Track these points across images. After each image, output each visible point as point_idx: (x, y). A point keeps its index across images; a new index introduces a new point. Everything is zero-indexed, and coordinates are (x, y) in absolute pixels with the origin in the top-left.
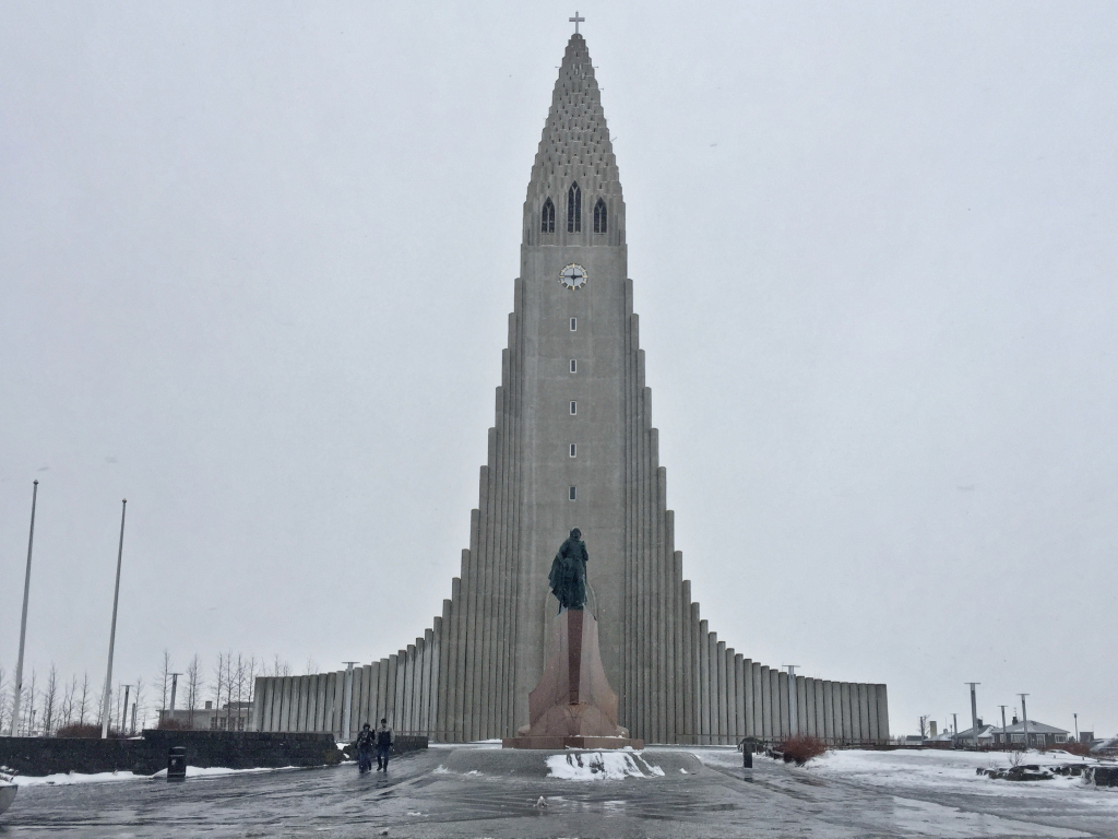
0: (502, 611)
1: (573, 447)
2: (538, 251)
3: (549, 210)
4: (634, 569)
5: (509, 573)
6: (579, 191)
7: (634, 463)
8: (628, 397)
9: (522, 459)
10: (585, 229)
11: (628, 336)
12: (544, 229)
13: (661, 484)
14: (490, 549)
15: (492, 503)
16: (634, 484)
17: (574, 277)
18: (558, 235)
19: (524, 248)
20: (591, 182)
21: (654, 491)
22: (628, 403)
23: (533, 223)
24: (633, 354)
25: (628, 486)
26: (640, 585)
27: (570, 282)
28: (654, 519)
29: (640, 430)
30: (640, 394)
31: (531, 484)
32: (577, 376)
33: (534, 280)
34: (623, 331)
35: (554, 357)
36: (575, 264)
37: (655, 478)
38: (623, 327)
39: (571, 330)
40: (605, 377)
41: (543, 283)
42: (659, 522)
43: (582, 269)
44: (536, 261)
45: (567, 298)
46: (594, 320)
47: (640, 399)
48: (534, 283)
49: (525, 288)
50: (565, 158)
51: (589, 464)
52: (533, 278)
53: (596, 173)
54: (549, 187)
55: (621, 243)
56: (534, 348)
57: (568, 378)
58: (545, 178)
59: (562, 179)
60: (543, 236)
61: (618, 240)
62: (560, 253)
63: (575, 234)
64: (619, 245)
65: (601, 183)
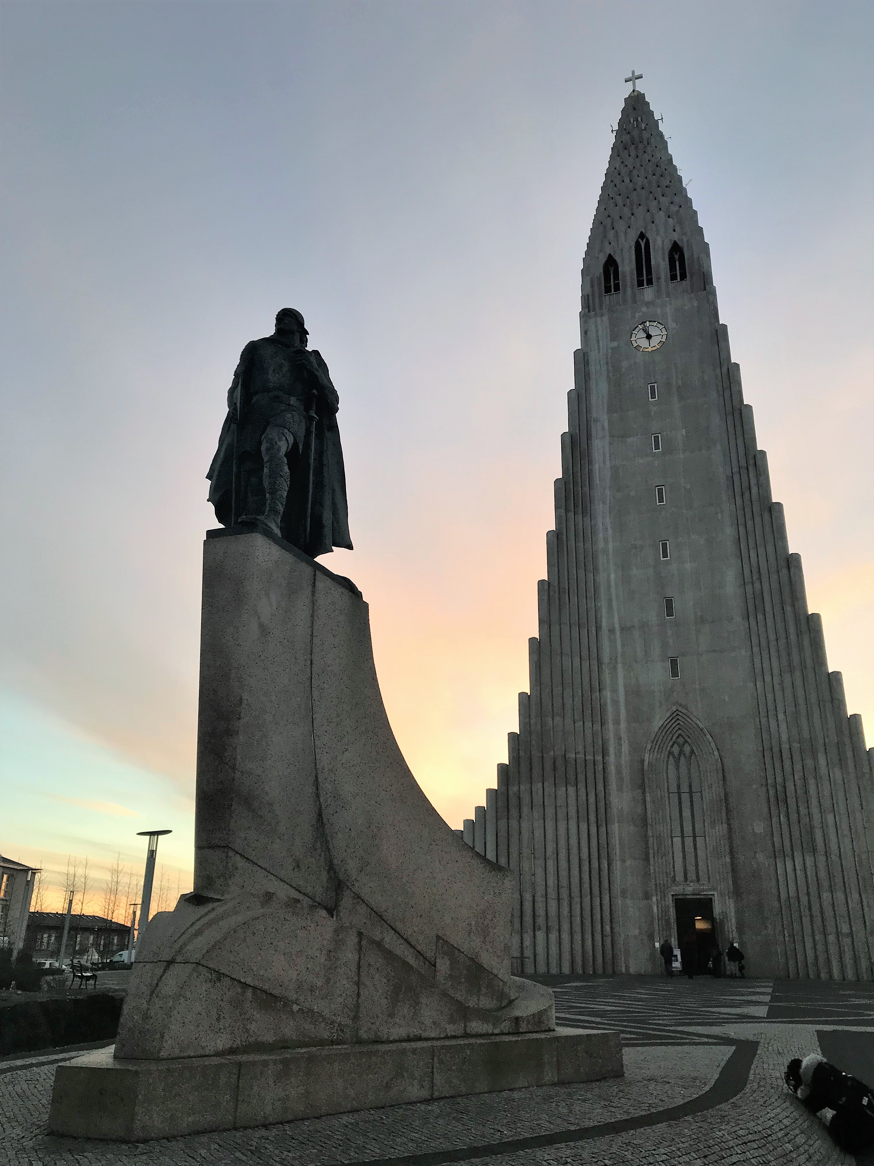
0: (581, 777)
1: (664, 546)
2: (602, 315)
3: (611, 269)
4: (771, 707)
5: (588, 724)
6: (648, 244)
7: (753, 556)
8: (735, 470)
9: (595, 570)
10: (659, 278)
11: (727, 393)
12: (608, 290)
13: (796, 579)
14: (558, 690)
15: (555, 629)
16: (757, 585)
17: (649, 337)
18: (625, 294)
19: (585, 317)
20: (662, 229)
21: (786, 590)
22: (736, 478)
23: (592, 286)
24: (737, 413)
25: (749, 588)
26: (783, 726)
27: (644, 344)
28: (792, 630)
29: (756, 509)
30: (751, 462)
31: (610, 600)
32: (663, 453)
33: (599, 349)
34: (720, 388)
35: (630, 436)
36: (649, 321)
37: (785, 571)
38: (720, 384)
39: (650, 400)
40: (700, 450)
41: (610, 351)
42: (799, 633)
43: (659, 325)
44: (599, 327)
45: (642, 363)
46: (680, 382)
47: (751, 469)
48: (599, 352)
49: (588, 360)
50: (627, 211)
51: (688, 566)
52: (597, 348)
53: (667, 217)
54: (610, 243)
55: (707, 287)
56: (603, 429)
57: (650, 459)
58: (605, 237)
59: (625, 233)
60: (606, 297)
61: (702, 283)
62: (629, 313)
63: (646, 288)
64: (705, 289)
65: (674, 227)
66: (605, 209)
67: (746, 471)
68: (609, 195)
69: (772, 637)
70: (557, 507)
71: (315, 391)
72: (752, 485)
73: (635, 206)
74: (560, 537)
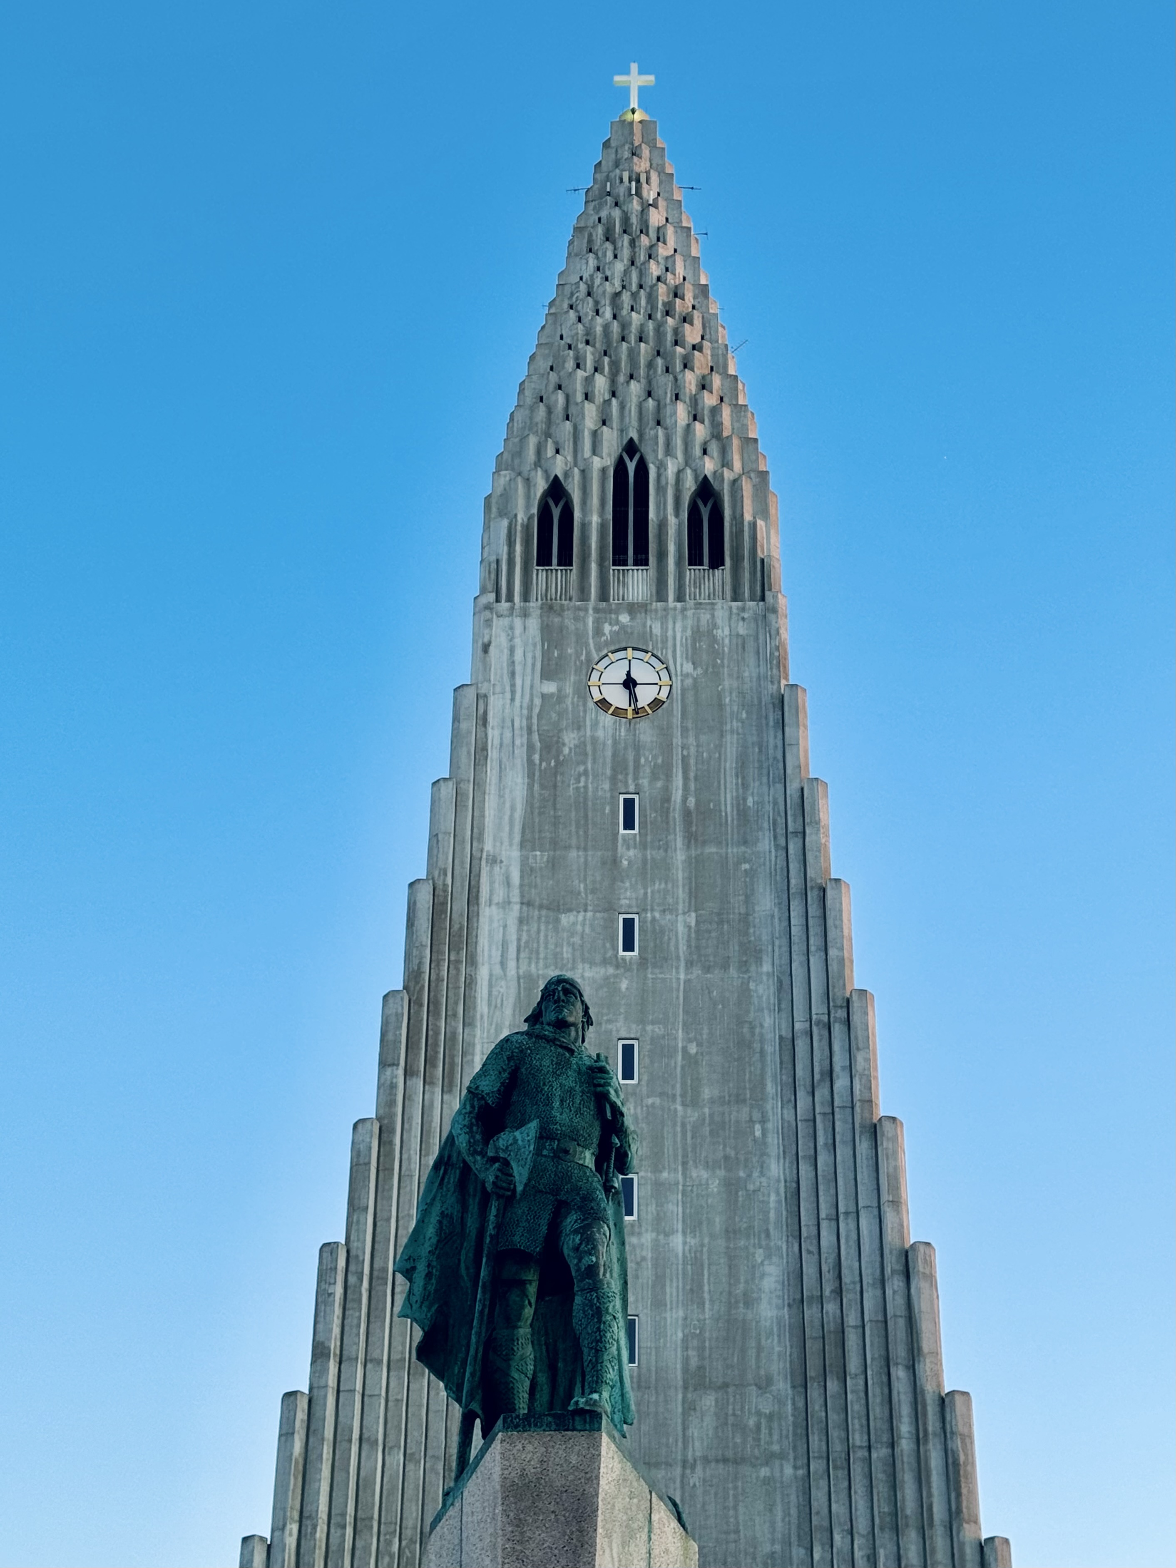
2: (525, 615)
3: (556, 512)
6: (642, 469)
7: (827, 1238)
8: (801, 1024)
10: (662, 555)
11: (795, 845)
12: (544, 559)
13: (921, 1305)
16: (831, 1307)
17: (630, 683)
18: (584, 573)
19: (485, 610)
20: (678, 442)
21: (898, 1329)
22: (801, 1045)
23: (510, 544)
24: (813, 896)
25: (811, 1312)
27: (618, 698)
28: (905, 1428)
29: (842, 1128)
30: (841, 1014)
32: (643, 961)
33: (513, 692)
34: (781, 831)
35: (570, 910)
36: (634, 649)
37: (895, 1284)
38: (781, 821)
39: (622, 831)
40: (725, 967)
41: (538, 702)
42: (919, 1439)
43: (654, 661)
44: (518, 641)
45: (610, 742)
46: (692, 802)
47: (838, 1030)
48: (513, 700)
49: (485, 713)
50: (601, 383)
51: (677, 1242)
52: (508, 688)
53: (691, 418)
54: (557, 452)
55: (767, 593)
56: (508, 883)
57: (611, 970)
58: (548, 435)
59: (595, 434)
60: (540, 576)
61: (759, 584)
62: (590, 621)
63: (633, 570)
64: (763, 599)
65: (705, 443)
66: (552, 368)
67: (826, 1033)
68: (562, 338)
69: (858, 1439)
70: (385, 1063)
71: (615, 1139)
72: (837, 1068)
73: (622, 378)
74: (384, 1135)
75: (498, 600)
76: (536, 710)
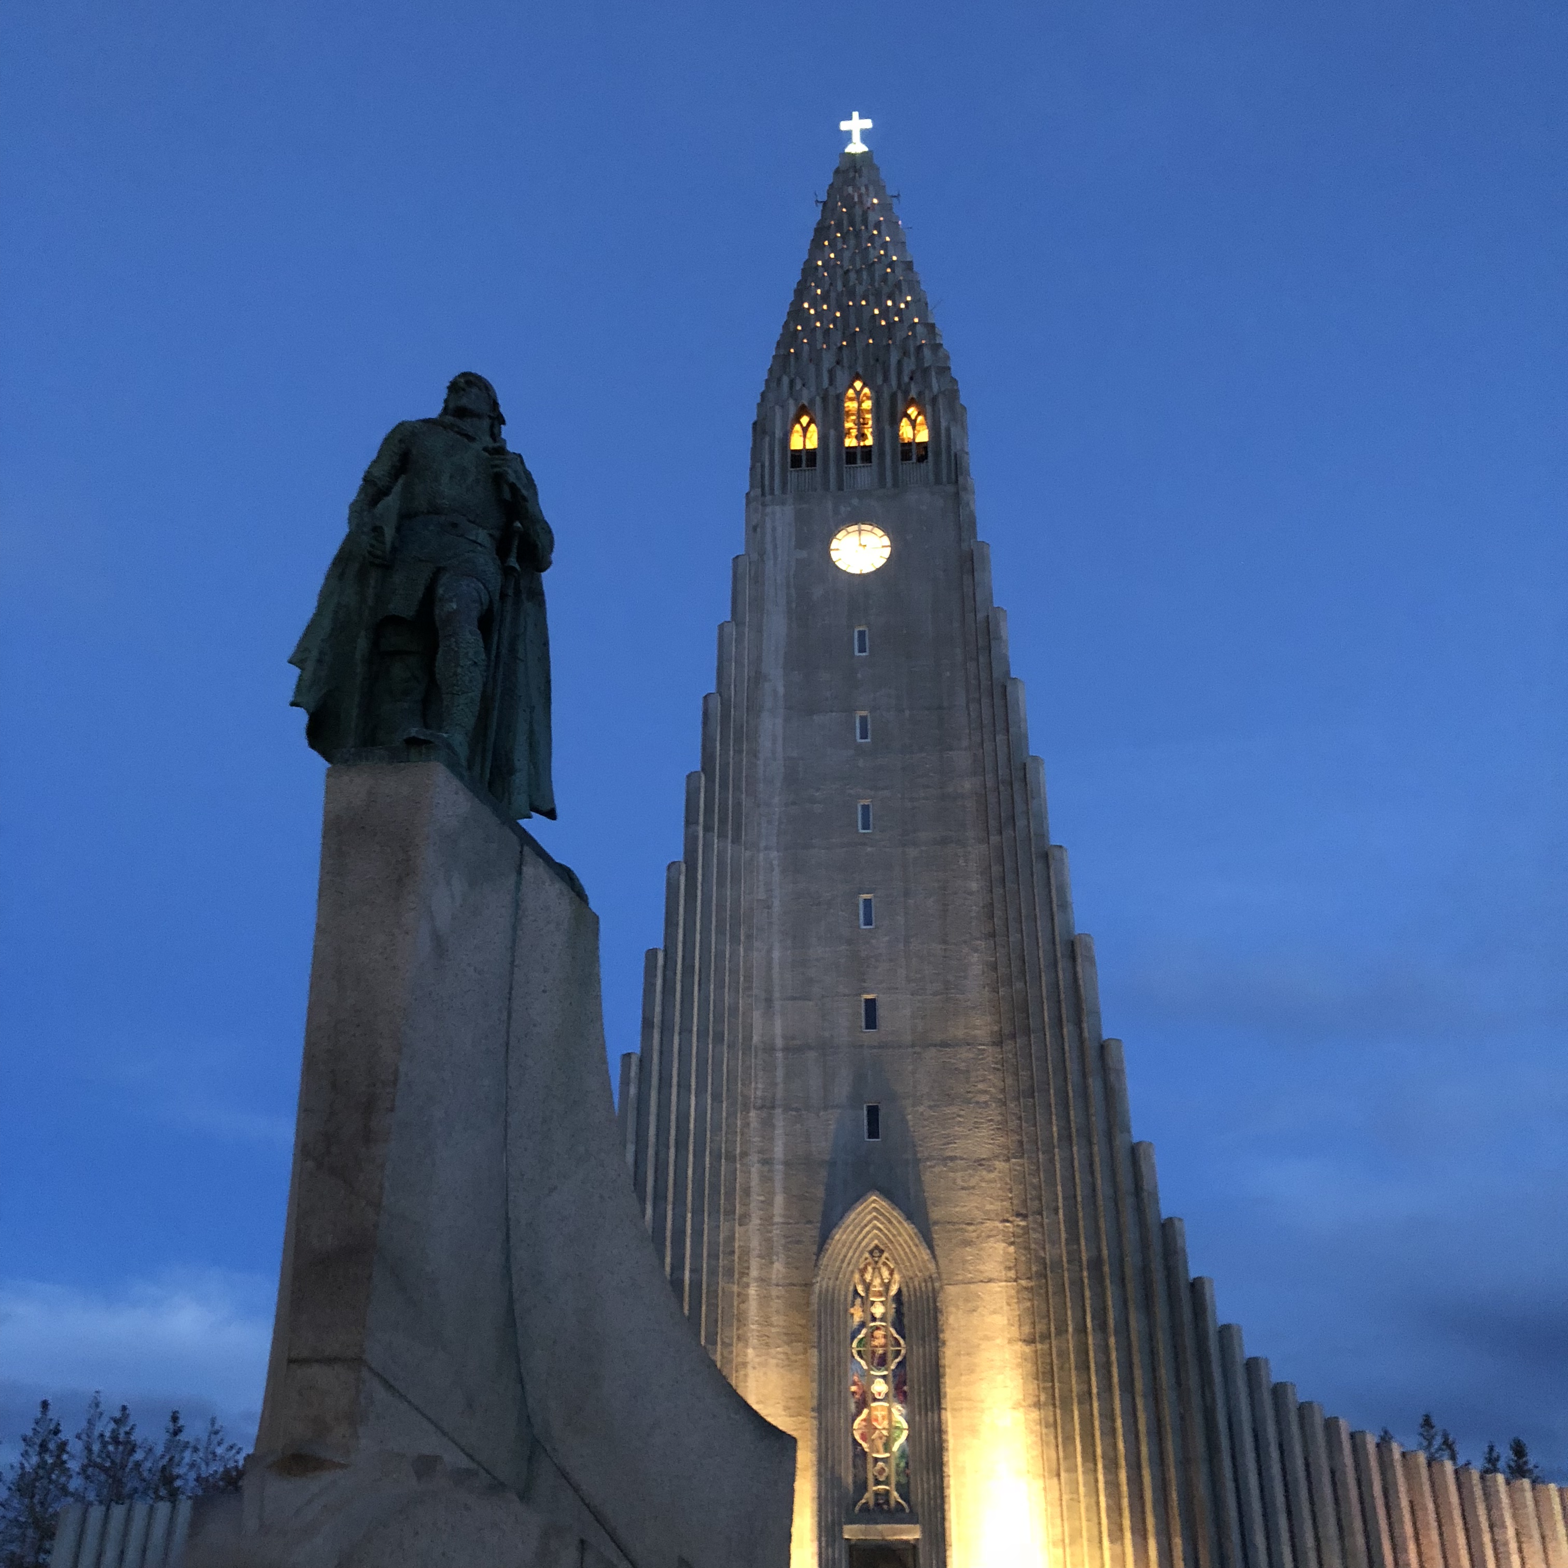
2: (783, 503)
7: (1014, 935)
8: (991, 786)
9: (749, 941)
10: (882, 455)
11: (984, 658)
12: (797, 462)
13: (1084, 978)
16: (1018, 986)
18: (826, 470)
20: (891, 373)
21: (1067, 997)
22: (992, 799)
23: (772, 452)
24: (997, 691)
25: (1004, 990)
29: (1022, 855)
30: (1020, 774)
32: (875, 745)
33: (776, 559)
34: (972, 647)
35: (819, 712)
36: (863, 523)
37: (1064, 965)
38: (972, 641)
39: (857, 654)
40: (935, 746)
41: (792, 566)
42: (1084, 1073)
43: (877, 531)
44: (778, 522)
45: (845, 593)
46: (907, 630)
47: (1017, 785)
48: (775, 565)
49: (756, 574)
52: (772, 557)
53: (901, 355)
54: (804, 386)
55: (960, 478)
56: (776, 695)
57: (852, 753)
58: (797, 374)
59: (831, 372)
60: (792, 475)
61: (953, 471)
62: (830, 505)
63: (860, 467)
64: (957, 481)
65: (913, 372)
67: (1009, 788)
70: (689, 822)
71: (518, 524)
72: (1017, 812)
74: (690, 873)
75: (763, 494)
76: (792, 573)
